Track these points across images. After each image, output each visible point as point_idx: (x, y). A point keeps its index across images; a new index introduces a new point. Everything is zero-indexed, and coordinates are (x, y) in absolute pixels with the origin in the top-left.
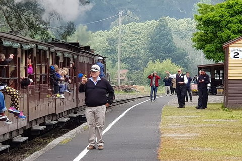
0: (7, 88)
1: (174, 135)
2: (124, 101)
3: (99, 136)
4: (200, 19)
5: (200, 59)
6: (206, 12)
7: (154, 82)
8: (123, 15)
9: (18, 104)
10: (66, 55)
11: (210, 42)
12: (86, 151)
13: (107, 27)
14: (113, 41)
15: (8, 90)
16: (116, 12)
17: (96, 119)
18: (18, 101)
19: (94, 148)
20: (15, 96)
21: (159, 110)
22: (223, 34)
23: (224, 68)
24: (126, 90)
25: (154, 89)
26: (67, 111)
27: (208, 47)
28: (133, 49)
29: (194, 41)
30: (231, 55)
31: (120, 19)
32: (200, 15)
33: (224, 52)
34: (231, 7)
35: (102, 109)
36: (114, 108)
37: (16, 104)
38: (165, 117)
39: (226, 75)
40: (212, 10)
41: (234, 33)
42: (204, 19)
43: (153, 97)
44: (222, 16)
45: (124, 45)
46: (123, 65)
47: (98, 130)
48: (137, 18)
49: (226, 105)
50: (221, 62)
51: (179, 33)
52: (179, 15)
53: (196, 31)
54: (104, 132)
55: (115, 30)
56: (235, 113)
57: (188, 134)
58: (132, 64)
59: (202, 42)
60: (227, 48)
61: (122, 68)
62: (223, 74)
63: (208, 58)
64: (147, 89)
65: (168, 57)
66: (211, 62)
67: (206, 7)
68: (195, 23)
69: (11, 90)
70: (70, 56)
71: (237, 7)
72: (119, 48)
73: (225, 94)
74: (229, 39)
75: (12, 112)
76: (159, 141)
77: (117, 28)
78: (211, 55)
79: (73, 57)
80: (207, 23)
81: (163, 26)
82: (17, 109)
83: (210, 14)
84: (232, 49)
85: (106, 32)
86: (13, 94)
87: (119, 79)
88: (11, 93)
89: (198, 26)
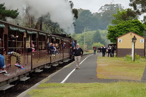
0: (13, 53)
1: (101, 65)
2: (86, 55)
3: (78, 65)
4: (109, 30)
5: (109, 42)
6: (111, 28)
7: (95, 49)
8: (86, 29)
9: (20, 62)
10: (57, 38)
11: (112, 37)
12: (74, 70)
13: (81, 33)
14: (83, 37)
15: (14, 54)
16: (84, 28)
17: (78, 60)
18: (20, 60)
19: (77, 69)
20: (18, 57)
21: (97, 57)
22: (116, 35)
23: (116, 45)
24: (86, 51)
25: (95, 51)
26: (58, 61)
27: (111, 38)
28: (89, 39)
29: (107, 37)
30: (118, 41)
31: (85, 30)
32: (109, 29)
33: (116, 40)
34: (118, 27)
35: (80, 57)
36: (83, 57)
37: (19, 61)
38: (98, 60)
39: (117, 47)
40: (113, 27)
41: (119, 34)
42: (110, 30)
43: (95, 53)
44: (116, 29)
45: (86, 38)
46: (86, 44)
47: (78, 63)
48: (90, 30)
49: (116, 56)
50: (115, 43)
51: (103, 34)
52: (103, 29)
53: (108, 34)
54: (80, 64)
55: (83, 34)
56: (119, 58)
57: (105, 65)
58: (88, 43)
59: (109, 37)
60: (117, 39)
61: (85, 45)
62: (116, 47)
63: (111, 42)
64: (93, 51)
65: (99, 42)
66: (112, 43)
67: (111, 27)
68: (107, 32)
69: (16, 54)
70: (59, 39)
71: (120, 27)
72: (84, 39)
73: (116, 52)
74: (118, 36)
75: (17, 66)
76: (97, 66)
77: (84, 33)
78: (112, 41)
79: (61, 39)
80: (111, 31)
81: (98, 32)
82: (19, 64)
83: (112, 29)
84: (119, 39)
85: (81, 34)
86: (17, 56)
87: (85, 48)
88: (16, 56)
89: (108, 32)
